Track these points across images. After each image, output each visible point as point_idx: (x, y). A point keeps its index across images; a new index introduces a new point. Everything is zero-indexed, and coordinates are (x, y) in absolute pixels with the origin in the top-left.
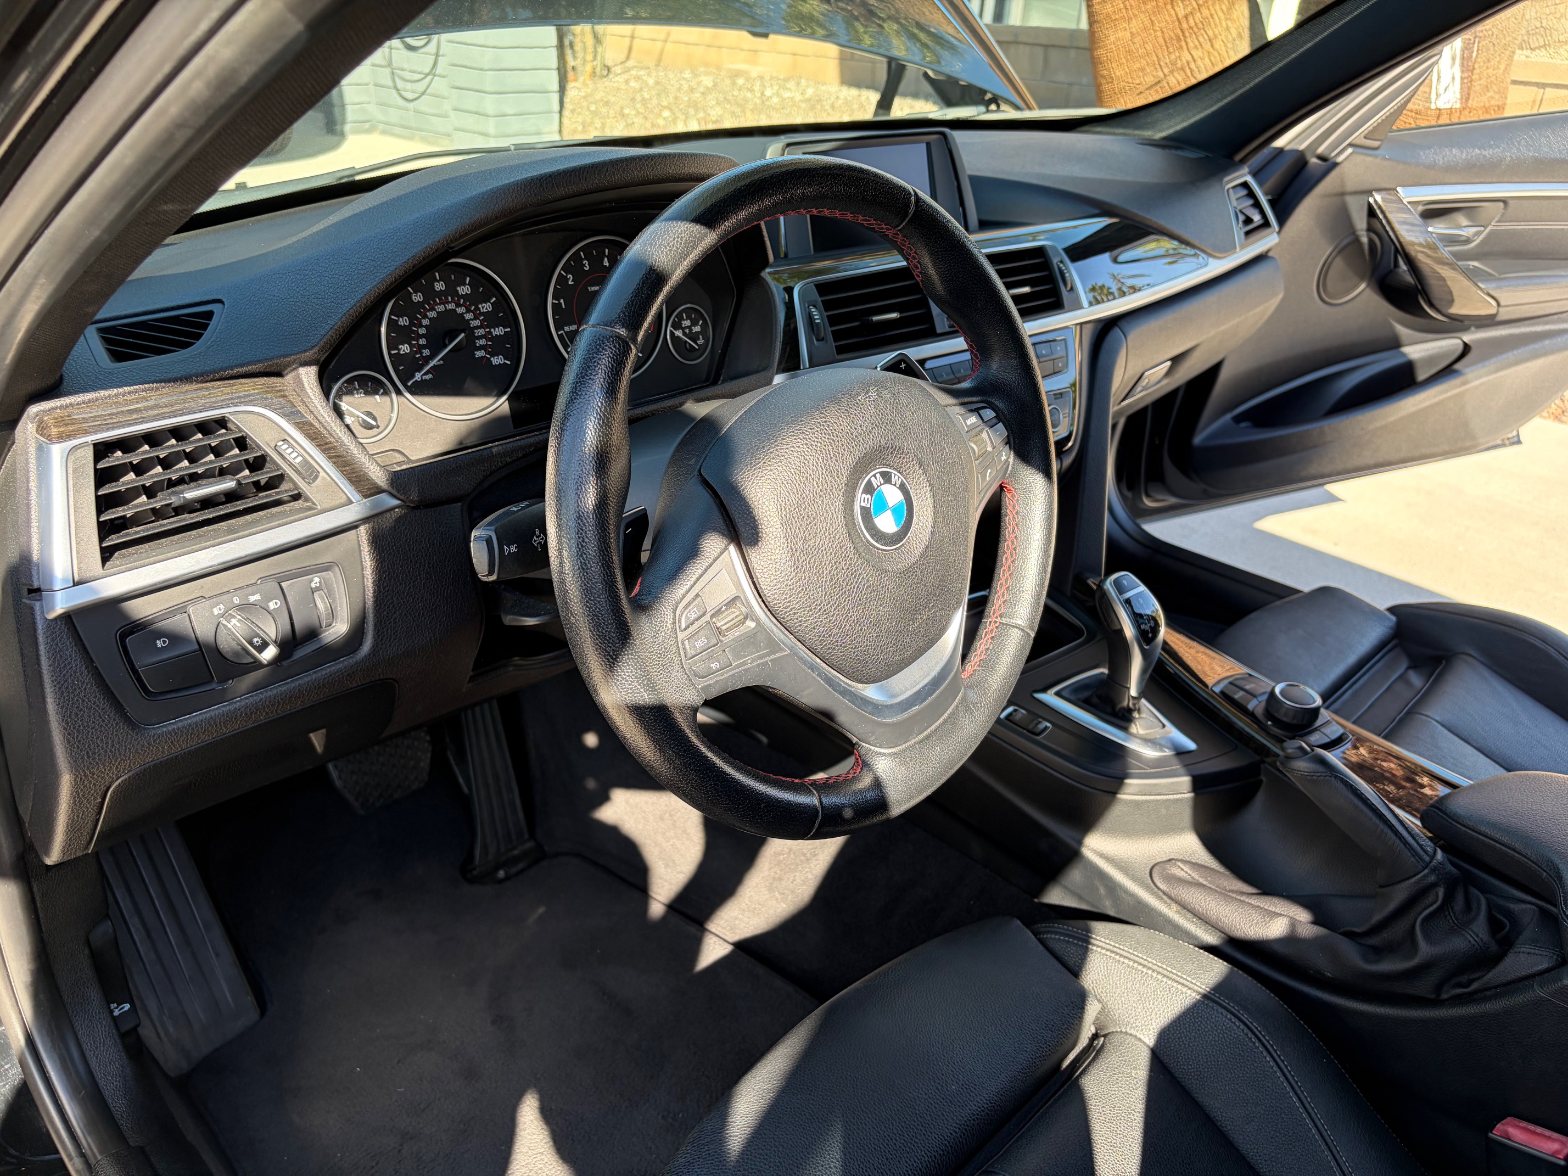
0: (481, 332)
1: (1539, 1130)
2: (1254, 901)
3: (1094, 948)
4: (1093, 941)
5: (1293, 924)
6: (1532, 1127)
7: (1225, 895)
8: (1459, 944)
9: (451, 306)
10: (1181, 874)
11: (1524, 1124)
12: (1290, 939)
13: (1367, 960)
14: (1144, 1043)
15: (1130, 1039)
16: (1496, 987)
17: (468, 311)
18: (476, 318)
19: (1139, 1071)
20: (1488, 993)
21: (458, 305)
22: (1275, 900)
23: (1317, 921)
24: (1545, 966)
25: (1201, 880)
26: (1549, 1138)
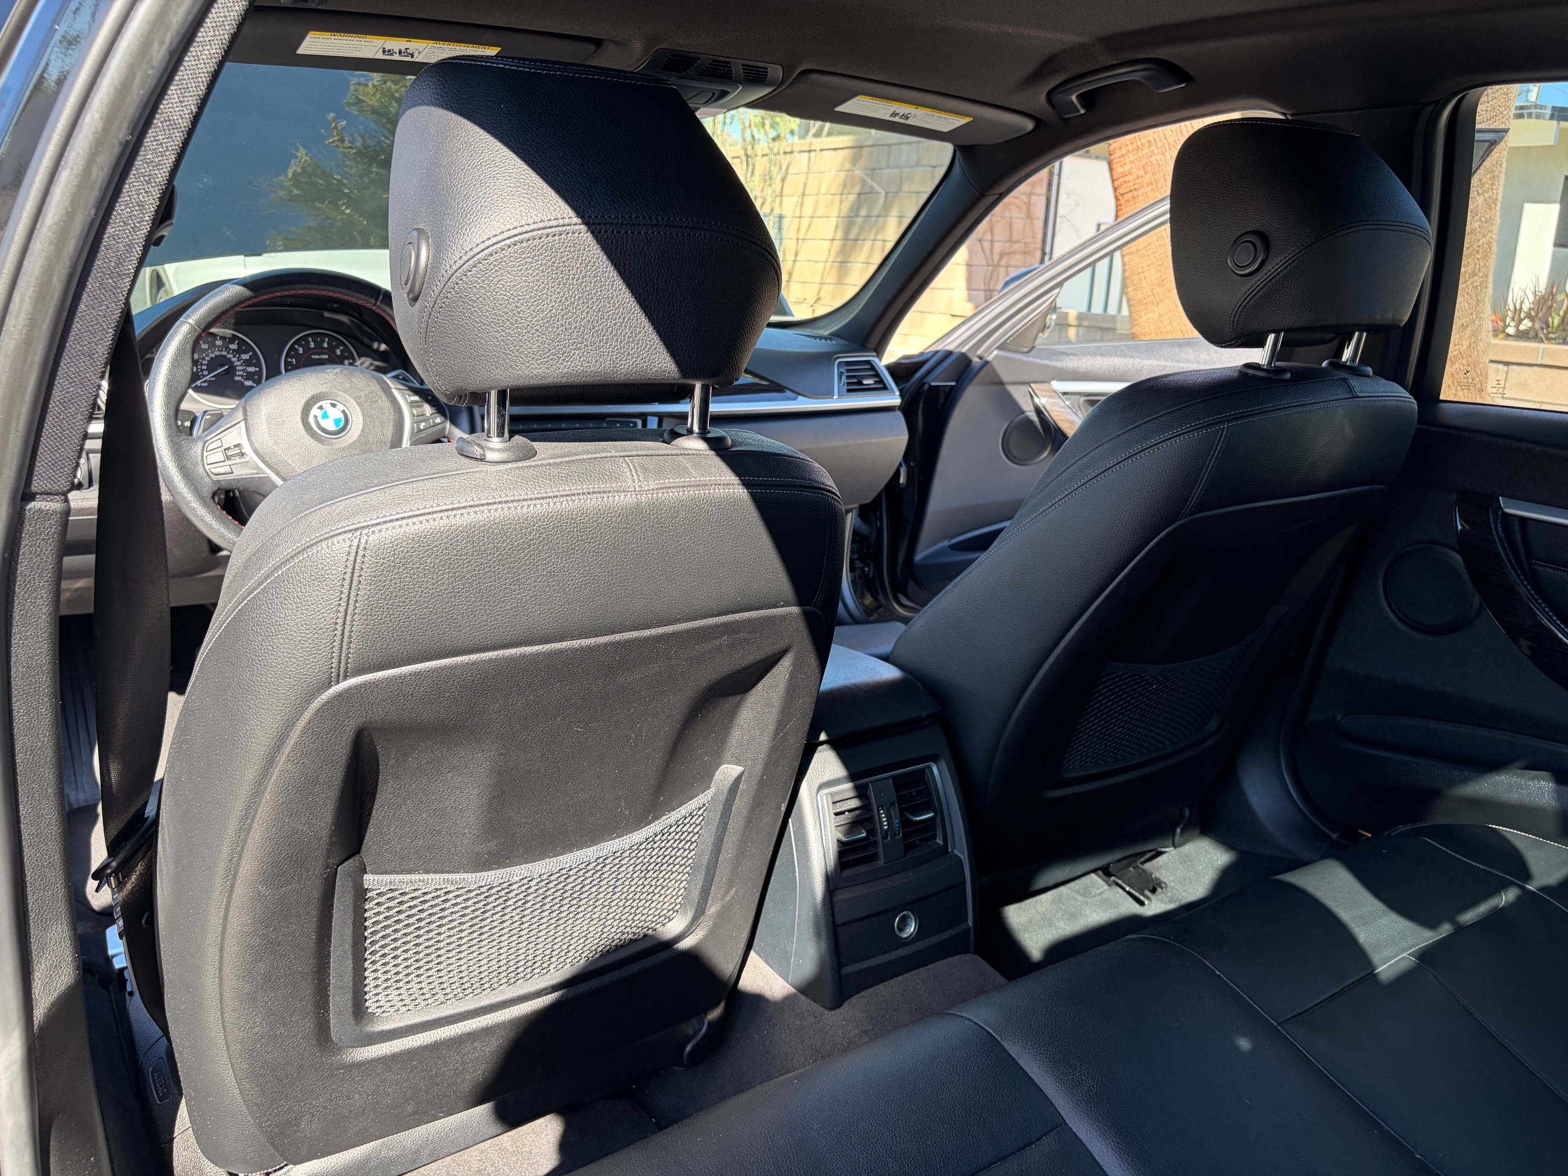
0: (241, 368)
9: (225, 353)
17: (234, 356)
18: (238, 360)
21: (228, 353)
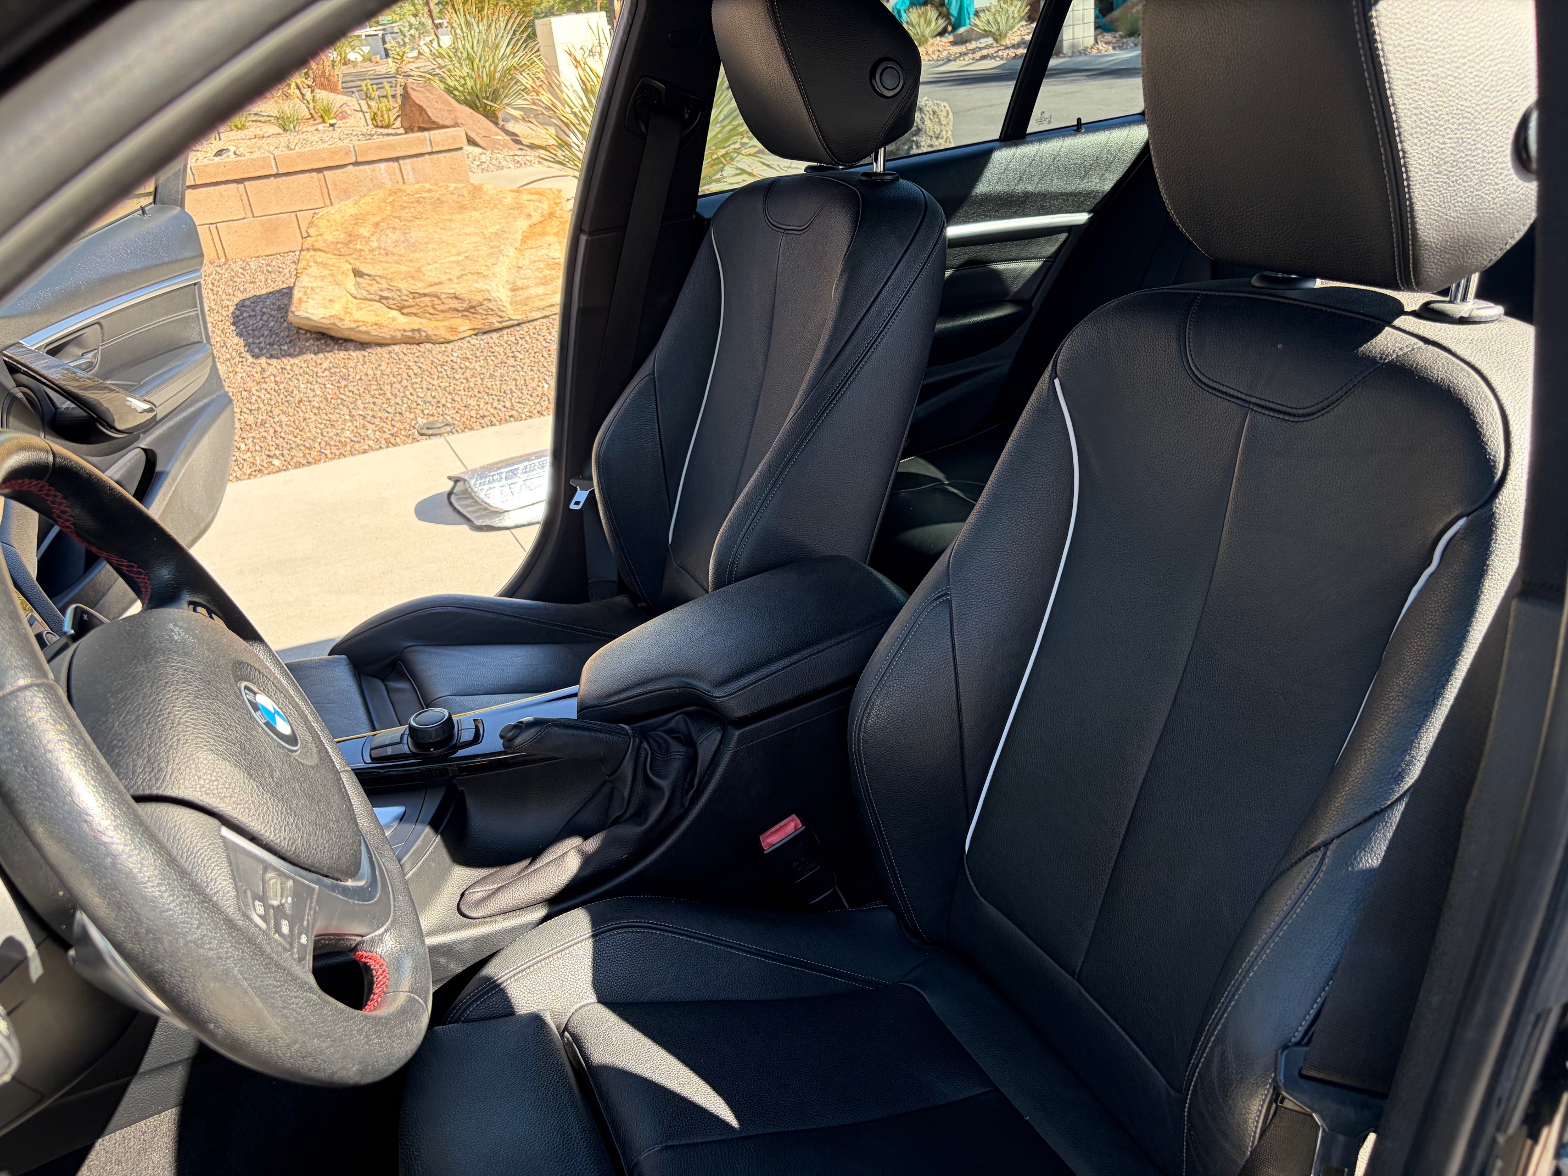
1: (777, 827)
2: (540, 863)
3: (505, 984)
4: (499, 981)
5: (580, 851)
6: (773, 829)
7: (519, 877)
8: (675, 766)
10: (478, 896)
11: (769, 832)
12: (587, 860)
13: (640, 824)
14: (593, 1003)
15: (583, 1011)
16: (706, 772)
19: (610, 1019)
20: (705, 780)
22: (551, 850)
23: (586, 835)
24: (719, 736)
25: (496, 886)
26: (786, 825)
